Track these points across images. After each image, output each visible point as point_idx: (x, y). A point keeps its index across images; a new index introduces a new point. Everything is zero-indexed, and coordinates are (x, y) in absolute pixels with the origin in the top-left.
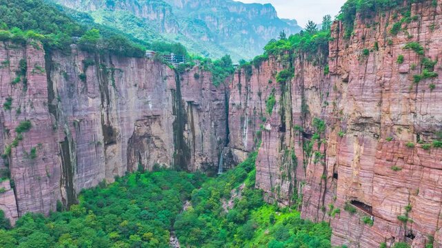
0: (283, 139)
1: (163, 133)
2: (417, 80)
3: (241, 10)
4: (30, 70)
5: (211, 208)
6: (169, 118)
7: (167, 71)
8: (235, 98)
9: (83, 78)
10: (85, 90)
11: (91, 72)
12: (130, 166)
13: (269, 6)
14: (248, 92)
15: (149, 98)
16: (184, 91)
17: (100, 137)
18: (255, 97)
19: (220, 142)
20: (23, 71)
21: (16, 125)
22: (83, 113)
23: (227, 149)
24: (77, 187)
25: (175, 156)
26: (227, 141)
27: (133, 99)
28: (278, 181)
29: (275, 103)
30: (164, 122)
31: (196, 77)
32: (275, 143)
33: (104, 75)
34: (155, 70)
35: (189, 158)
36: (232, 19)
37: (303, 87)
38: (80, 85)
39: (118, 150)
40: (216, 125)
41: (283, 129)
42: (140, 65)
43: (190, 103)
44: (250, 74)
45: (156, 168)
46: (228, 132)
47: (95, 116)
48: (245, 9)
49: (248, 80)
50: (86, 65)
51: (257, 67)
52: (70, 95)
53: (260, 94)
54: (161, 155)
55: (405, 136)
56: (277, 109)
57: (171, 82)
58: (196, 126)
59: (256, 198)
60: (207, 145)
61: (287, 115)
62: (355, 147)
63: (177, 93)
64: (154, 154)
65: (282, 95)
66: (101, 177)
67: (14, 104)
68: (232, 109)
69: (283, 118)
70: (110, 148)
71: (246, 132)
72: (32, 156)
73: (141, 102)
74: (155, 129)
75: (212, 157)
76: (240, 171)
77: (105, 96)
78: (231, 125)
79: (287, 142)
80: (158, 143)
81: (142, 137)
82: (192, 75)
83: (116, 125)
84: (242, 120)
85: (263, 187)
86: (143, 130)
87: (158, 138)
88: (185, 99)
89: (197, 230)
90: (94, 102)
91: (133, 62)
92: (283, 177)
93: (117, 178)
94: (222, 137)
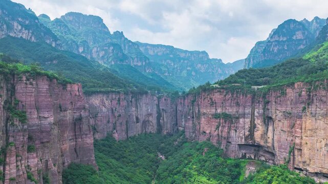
0: (193, 121)
1: (153, 120)
2: (211, 105)
3: (187, 55)
4: (121, 100)
5: (170, 144)
6: (155, 115)
7: (155, 98)
8: (180, 108)
9: (131, 101)
10: (132, 105)
11: (133, 100)
12: (142, 131)
13: (204, 52)
14: (184, 105)
15: (149, 108)
16: (160, 105)
17: (135, 120)
18: (186, 107)
19: (173, 125)
20: (119, 100)
21: (117, 115)
22: (131, 112)
23: (176, 127)
24: (129, 136)
25: (157, 129)
26: (177, 124)
27: (144, 109)
28: (192, 134)
29: (190, 109)
30: (154, 116)
31: (165, 100)
32: (191, 122)
33: (136, 100)
34: (151, 98)
35: (162, 129)
36: (182, 61)
37: (199, 105)
38: (130, 104)
39: (139, 124)
40: (172, 118)
41: (193, 118)
42: (146, 97)
43: (163, 109)
44: (185, 99)
45: (150, 132)
46: (177, 121)
47: (134, 114)
48: (190, 55)
49: (184, 101)
50: (132, 97)
51: (187, 96)
52: (128, 107)
53: (188, 106)
54: (152, 129)
55: (210, 116)
56: (191, 111)
57: (156, 102)
58: (165, 118)
59: (185, 140)
60: (169, 126)
61: (194, 113)
62: (203, 119)
63: (158, 106)
64: (150, 128)
65: (193, 107)
66: (135, 133)
67: (117, 110)
68: (179, 112)
69: (193, 114)
70: (137, 124)
71: (183, 120)
72: (121, 124)
73: (146, 109)
74: (151, 119)
75: (171, 130)
76: (180, 133)
77: (137, 107)
78: (178, 118)
79: (194, 122)
80: (151, 124)
81: (146, 121)
82: (163, 99)
83: (139, 117)
84: (182, 116)
85: (187, 137)
86: (147, 119)
87: (151, 122)
88: (161, 108)
89: (166, 149)
90: (134, 109)
91: (144, 96)
92: (193, 133)
93: (139, 134)
94: (175, 123)
